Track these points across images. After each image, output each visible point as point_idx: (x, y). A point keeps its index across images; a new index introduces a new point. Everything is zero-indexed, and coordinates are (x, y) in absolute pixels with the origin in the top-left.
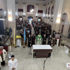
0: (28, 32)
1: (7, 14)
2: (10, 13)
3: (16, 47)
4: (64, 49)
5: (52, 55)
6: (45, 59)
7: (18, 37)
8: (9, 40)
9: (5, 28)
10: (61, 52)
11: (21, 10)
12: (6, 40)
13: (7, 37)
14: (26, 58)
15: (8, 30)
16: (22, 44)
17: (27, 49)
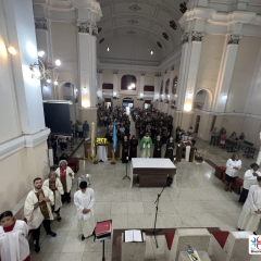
0: (122, 130)
1: (79, 93)
2: (85, 91)
3: (96, 163)
4: (203, 170)
5: (175, 181)
6: (159, 190)
7: (100, 140)
8: (82, 148)
9: (74, 123)
10: (196, 174)
11: (108, 86)
12: (75, 147)
13: (79, 140)
14: (118, 187)
15: (81, 127)
16: (109, 156)
17: (120, 167)
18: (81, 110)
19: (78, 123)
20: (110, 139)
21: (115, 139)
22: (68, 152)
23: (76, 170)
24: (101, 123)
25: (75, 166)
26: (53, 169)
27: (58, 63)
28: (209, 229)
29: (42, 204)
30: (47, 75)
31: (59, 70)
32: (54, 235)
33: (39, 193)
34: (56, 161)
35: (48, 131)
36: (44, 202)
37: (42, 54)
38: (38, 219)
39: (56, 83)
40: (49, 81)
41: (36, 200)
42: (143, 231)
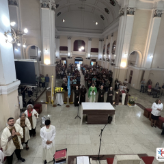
1: (42, 54)
2: (47, 52)
3: (55, 106)
4: (134, 110)
5: (114, 119)
6: (102, 126)
7: (57, 89)
8: (44, 95)
9: (38, 76)
10: (130, 114)
11: (64, 49)
12: (39, 94)
13: (42, 89)
14: (71, 124)
15: (43, 79)
16: (65, 101)
17: (73, 109)
18: (44, 67)
19: (41, 76)
20: (65, 88)
21: (69, 88)
22: (33, 98)
23: (40, 112)
24: (59, 76)
25: (39, 108)
26: (22, 111)
27: (26, 31)
28: (139, 155)
29: (14, 137)
30: (17, 40)
31: (27, 36)
32: (24, 160)
33: (12, 129)
34: (25, 105)
35: (19, 82)
36: (16, 136)
37: (13, 24)
38: (11, 149)
39: (24, 46)
40: (19, 45)
41: (10, 134)
42: (90, 157)
